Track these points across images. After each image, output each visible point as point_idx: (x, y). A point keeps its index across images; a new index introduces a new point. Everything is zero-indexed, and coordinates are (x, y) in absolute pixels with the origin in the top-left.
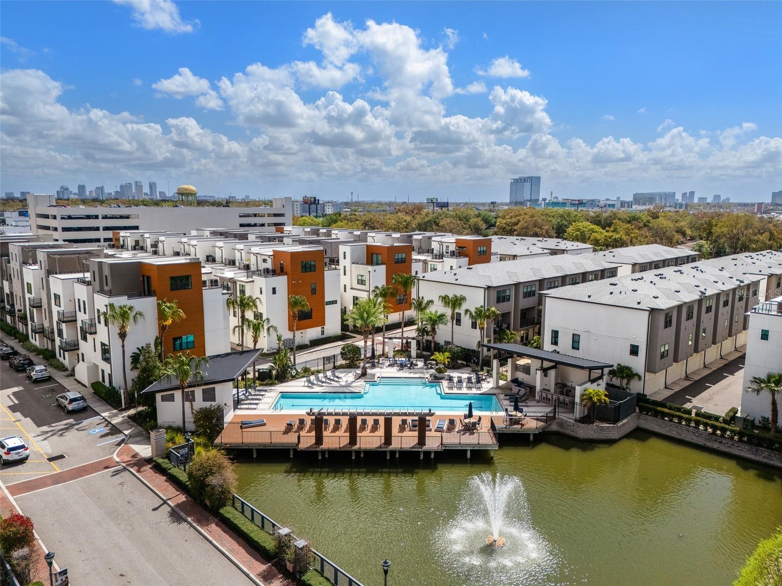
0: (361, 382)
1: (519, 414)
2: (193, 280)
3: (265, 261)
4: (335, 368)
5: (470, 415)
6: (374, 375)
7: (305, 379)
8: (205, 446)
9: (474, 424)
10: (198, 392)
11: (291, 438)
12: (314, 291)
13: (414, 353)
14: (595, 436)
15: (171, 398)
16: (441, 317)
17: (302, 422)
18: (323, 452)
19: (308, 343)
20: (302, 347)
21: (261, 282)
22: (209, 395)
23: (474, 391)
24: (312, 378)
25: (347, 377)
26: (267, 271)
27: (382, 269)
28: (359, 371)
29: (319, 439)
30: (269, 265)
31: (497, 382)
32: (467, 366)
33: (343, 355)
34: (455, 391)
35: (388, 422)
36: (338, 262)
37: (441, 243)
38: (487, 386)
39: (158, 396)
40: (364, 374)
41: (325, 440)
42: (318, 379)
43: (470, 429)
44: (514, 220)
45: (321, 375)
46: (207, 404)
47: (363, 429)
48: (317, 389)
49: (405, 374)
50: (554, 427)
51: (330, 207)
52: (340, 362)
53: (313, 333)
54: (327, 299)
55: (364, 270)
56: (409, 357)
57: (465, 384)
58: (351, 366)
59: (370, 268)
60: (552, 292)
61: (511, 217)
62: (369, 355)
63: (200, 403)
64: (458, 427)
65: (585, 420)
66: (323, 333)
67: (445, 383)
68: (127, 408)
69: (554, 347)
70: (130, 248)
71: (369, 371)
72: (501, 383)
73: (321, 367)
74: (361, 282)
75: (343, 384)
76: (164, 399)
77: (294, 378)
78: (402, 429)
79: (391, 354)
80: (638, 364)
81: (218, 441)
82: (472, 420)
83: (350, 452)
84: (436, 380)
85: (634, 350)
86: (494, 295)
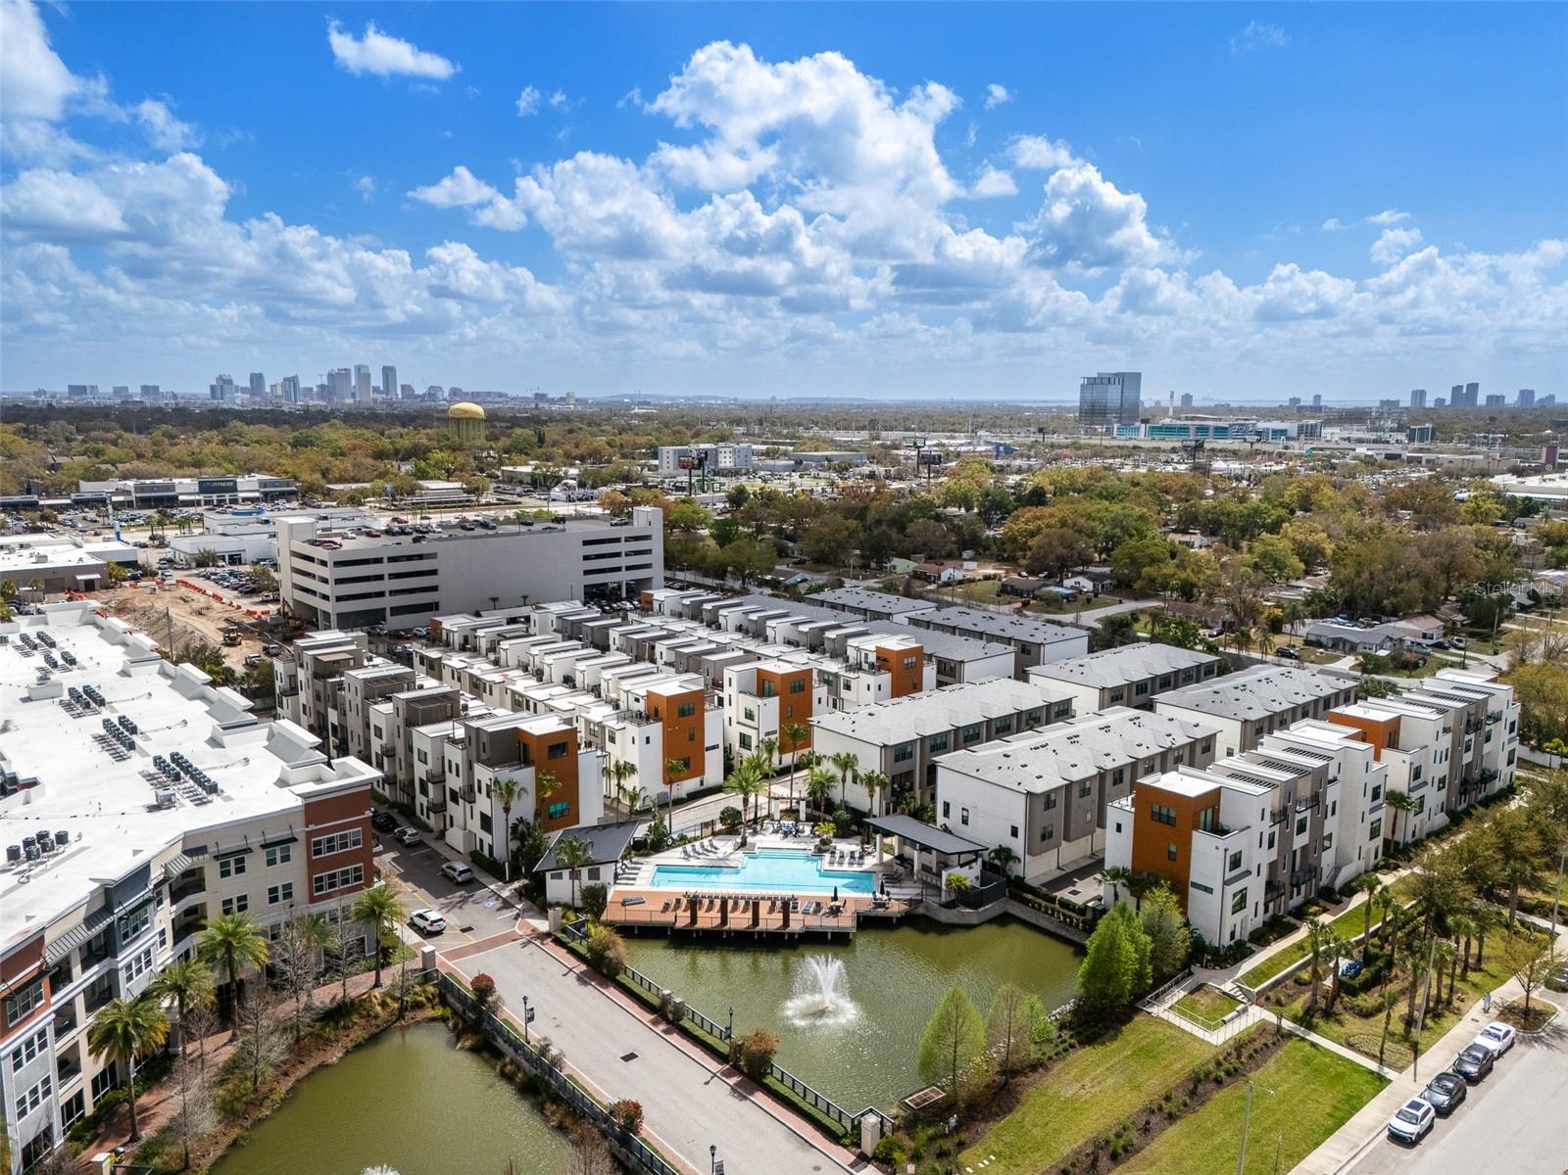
0: (740, 853)
2: (570, 746)
3: (637, 700)
4: (714, 834)
6: (754, 845)
7: (680, 849)
8: (593, 922)
10: (585, 872)
11: (669, 917)
12: (692, 738)
13: (803, 816)
14: (956, 921)
15: (560, 876)
16: (832, 779)
17: (678, 901)
18: (698, 931)
19: (684, 796)
20: (679, 802)
21: (632, 730)
22: (594, 875)
23: (855, 868)
24: (689, 847)
25: (725, 846)
26: (639, 715)
27: (774, 702)
28: (739, 840)
30: (641, 706)
31: (881, 857)
32: (859, 834)
33: (722, 820)
34: (836, 867)
37: (858, 649)
38: (870, 862)
39: (548, 875)
40: (744, 844)
42: (694, 850)
43: (835, 912)
45: (697, 844)
46: (592, 883)
47: (735, 909)
48: (693, 862)
49: (789, 843)
50: (921, 910)
52: (719, 827)
53: (691, 785)
54: (707, 745)
55: (753, 703)
56: (797, 820)
57: (847, 860)
58: (731, 831)
59: (759, 701)
60: (943, 759)
62: (752, 816)
63: (586, 881)
64: (825, 910)
65: (950, 905)
66: (702, 783)
67: (827, 856)
68: (512, 881)
69: (945, 821)
71: (750, 840)
72: (887, 857)
73: (698, 833)
74: (749, 715)
75: (721, 856)
76: (553, 877)
77: (670, 847)
78: (772, 910)
79: (777, 816)
80: (1018, 845)
83: (721, 932)
84: (820, 851)
85: (1014, 832)
86: (892, 754)
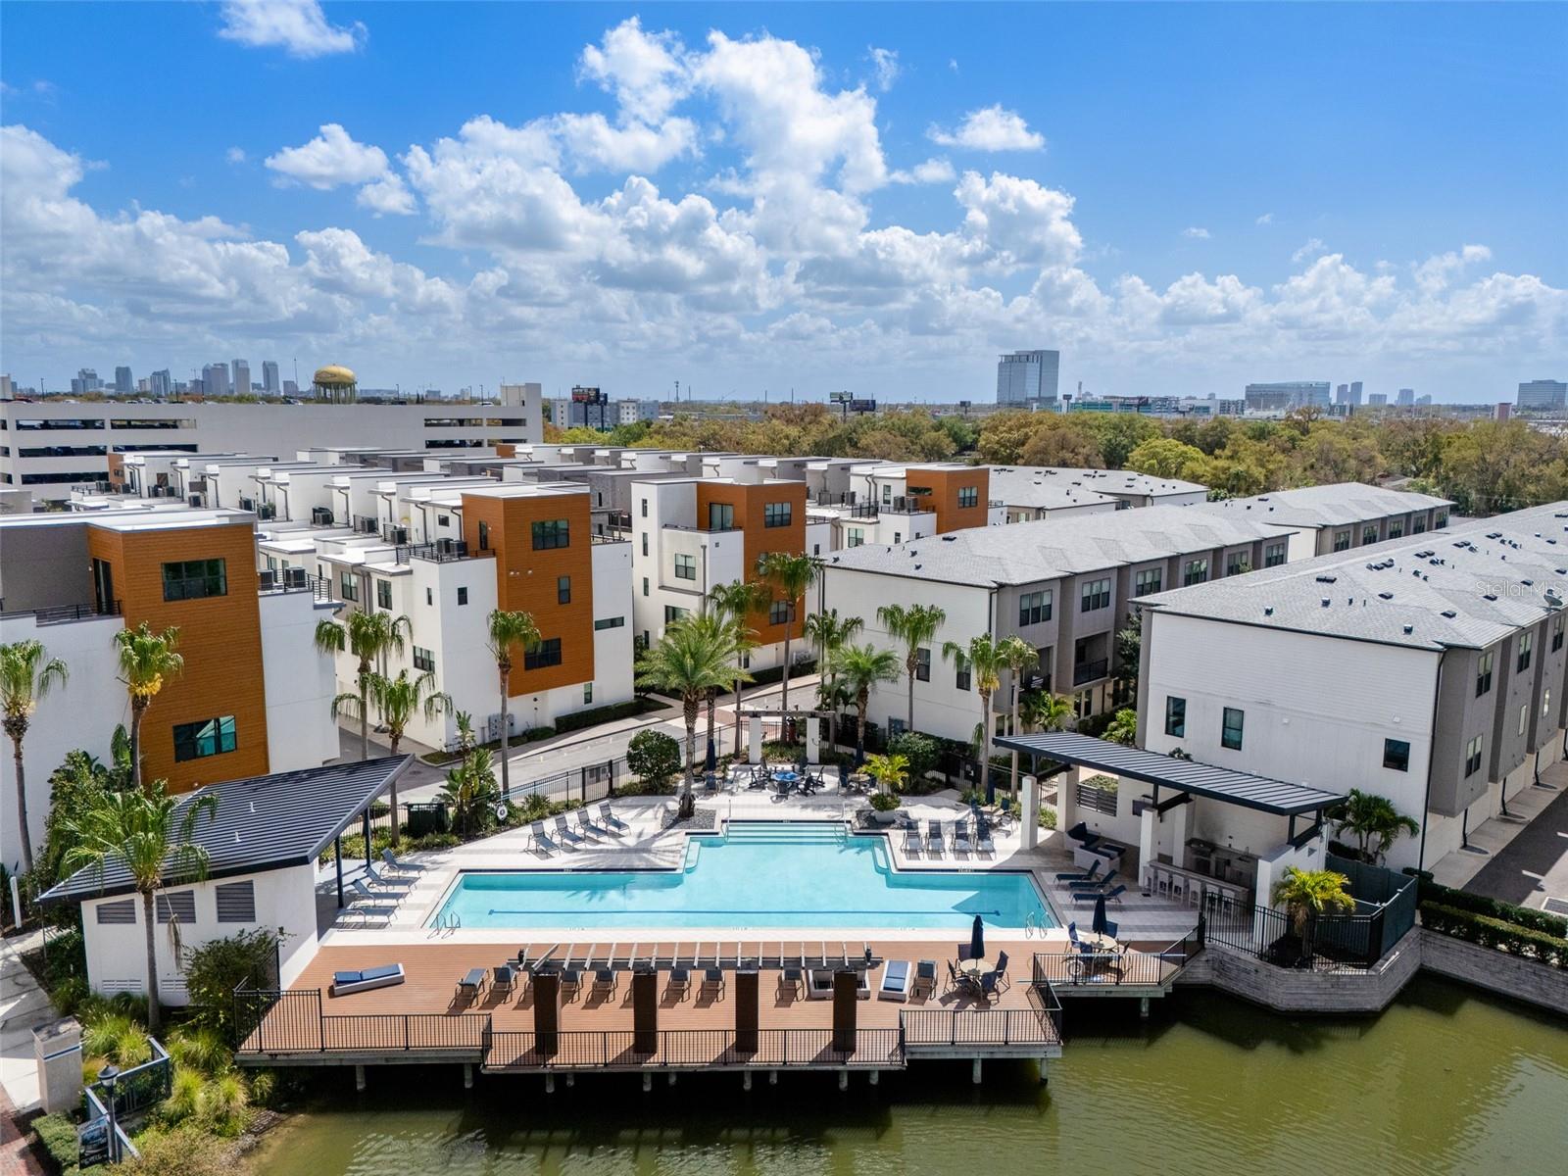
0: (678, 837)
1: (1108, 942)
2: (231, 574)
3: (444, 521)
4: (614, 794)
5: (976, 949)
6: (710, 815)
7: (528, 830)
9: (989, 981)
10: (205, 896)
12: (564, 597)
13: (813, 751)
14: (1320, 1003)
15: (126, 915)
16: (883, 662)
17: (502, 975)
19: (550, 723)
20: (535, 736)
21: (428, 573)
22: (237, 905)
23: (974, 862)
24: (549, 826)
25: (642, 821)
26: (446, 545)
27: (734, 541)
28: (674, 804)
29: (547, 1036)
30: (453, 533)
31: (1033, 835)
32: (949, 785)
33: (633, 760)
34: (924, 861)
35: (747, 989)
36: (627, 524)
37: (872, 479)
38: (1008, 844)
39: (89, 909)
40: (686, 813)
41: (563, 1041)
42: (564, 831)
43: (976, 992)
44: (1015, 435)
45: (572, 818)
46: (231, 930)
47: (676, 994)
48: (560, 860)
49: (791, 810)
50: (1201, 973)
51: (631, 411)
52: (626, 778)
53: (564, 699)
54: (599, 615)
55: (691, 543)
56: (802, 761)
57: (948, 840)
58: (654, 787)
59: (705, 538)
60: (1162, 598)
61: (1011, 429)
62: (700, 755)
63: (207, 927)
64: (944, 984)
65: (1287, 952)
66: (588, 700)
67: (897, 837)
68: (28, 928)
69: (1172, 743)
70: (145, 492)
71: (701, 803)
72: (1044, 835)
73: (576, 794)
74: (685, 571)
75: (630, 841)
76: (103, 917)
77: (503, 825)
78: (786, 996)
79: (756, 754)
80: (1406, 791)
81: (250, 1045)
82: (985, 966)
84: (874, 825)
85: (1396, 756)
86: (1013, 606)
